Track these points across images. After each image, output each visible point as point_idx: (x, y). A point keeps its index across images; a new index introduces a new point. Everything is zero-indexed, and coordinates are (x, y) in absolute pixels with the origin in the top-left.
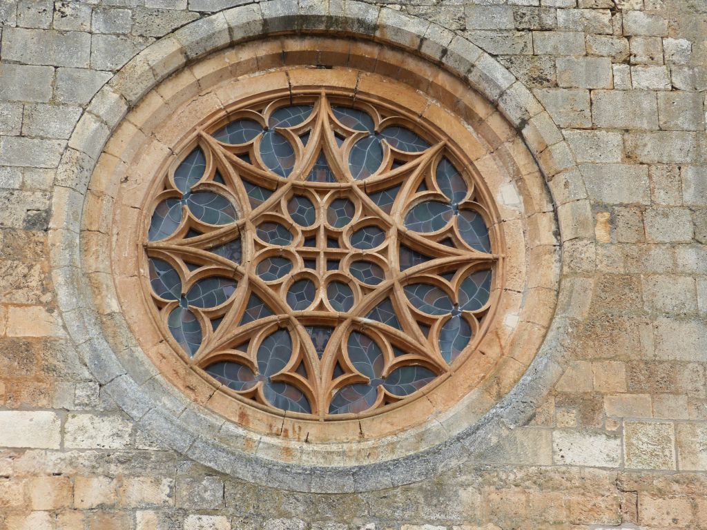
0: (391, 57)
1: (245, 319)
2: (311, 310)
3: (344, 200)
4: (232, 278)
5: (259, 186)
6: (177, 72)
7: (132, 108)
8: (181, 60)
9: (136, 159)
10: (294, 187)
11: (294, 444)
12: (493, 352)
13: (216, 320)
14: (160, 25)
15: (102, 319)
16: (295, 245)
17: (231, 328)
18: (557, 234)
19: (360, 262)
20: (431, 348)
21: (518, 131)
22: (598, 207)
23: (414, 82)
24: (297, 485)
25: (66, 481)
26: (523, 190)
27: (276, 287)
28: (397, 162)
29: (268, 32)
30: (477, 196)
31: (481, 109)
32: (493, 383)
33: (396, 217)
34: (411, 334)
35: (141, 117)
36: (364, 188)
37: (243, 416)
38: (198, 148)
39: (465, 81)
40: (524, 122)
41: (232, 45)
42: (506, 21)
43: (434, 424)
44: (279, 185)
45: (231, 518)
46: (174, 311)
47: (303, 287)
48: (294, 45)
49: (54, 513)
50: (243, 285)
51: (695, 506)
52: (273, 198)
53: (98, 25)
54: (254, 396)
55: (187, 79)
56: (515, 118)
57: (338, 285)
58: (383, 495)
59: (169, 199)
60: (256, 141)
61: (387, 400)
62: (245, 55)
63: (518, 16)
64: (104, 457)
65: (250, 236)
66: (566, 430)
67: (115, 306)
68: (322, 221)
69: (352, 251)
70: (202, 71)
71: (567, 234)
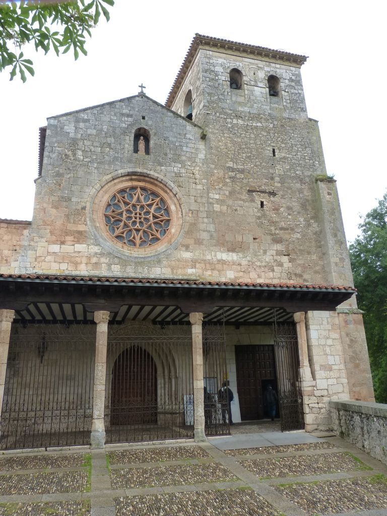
0: (152, 180)
1: (123, 229)
2: (136, 227)
3: (142, 207)
4: (121, 221)
5: (126, 204)
6: (111, 181)
7: (102, 187)
8: (112, 179)
9: (103, 197)
10: (133, 204)
11: (132, 252)
12: (170, 236)
13: (118, 229)
14: (108, 172)
15: (96, 228)
16: (133, 215)
17: (120, 230)
18: (182, 215)
19: (145, 219)
20: (158, 235)
21: (175, 195)
22: (190, 210)
23: (156, 185)
24: (133, 260)
25: (89, 258)
26: (176, 207)
27: (129, 223)
28: (152, 200)
29: (129, 174)
30: (167, 207)
31: (168, 191)
32: (170, 242)
33: (152, 210)
34: (155, 232)
35: (104, 189)
36: (146, 205)
37: (123, 247)
38: (115, 196)
39: (166, 186)
40: (176, 194)
41: (122, 176)
42: (174, 175)
43: (159, 249)
44: (130, 203)
45: (120, 266)
46: (110, 226)
47: (134, 223)
48: (134, 177)
49: (86, 264)
50: (123, 222)
51: (206, 265)
52: (129, 206)
53: (96, 171)
54: (125, 243)
55: (113, 182)
56: (175, 193)
57: (141, 222)
58: (149, 262)
59: (109, 205)
60: (126, 195)
61: (150, 245)
62: (124, 178)
63: (176, 174)
64: (96, 253)
65: (124, 213)
66: (183, 251)
67: (98, 225)
68: (138, 211)
69: (144, 216)
70: (116, 181)
71: (184, 215)
